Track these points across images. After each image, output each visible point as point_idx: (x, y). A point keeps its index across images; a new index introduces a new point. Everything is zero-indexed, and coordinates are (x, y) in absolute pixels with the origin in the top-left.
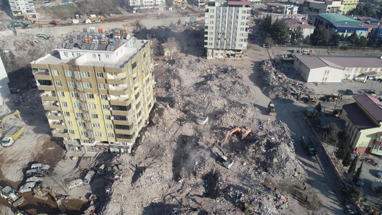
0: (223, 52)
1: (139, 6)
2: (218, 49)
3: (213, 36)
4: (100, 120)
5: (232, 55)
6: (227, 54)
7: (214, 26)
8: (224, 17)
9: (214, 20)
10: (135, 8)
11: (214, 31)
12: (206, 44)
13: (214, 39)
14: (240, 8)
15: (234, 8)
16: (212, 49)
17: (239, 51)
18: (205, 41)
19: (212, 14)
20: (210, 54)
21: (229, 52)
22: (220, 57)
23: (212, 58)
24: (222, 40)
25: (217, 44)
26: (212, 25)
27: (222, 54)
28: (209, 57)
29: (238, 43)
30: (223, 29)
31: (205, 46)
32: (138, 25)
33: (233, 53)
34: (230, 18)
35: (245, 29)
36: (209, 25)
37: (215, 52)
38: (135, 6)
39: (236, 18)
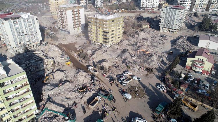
0: (167, 29)
1: (145, 7)
2: (165, 28)
3: (163, 22)
4: (100, 36)
5: (171, 31)
6: (169, 31)
7: (164, 17)
8: (169, 13)
9: (165, 14)
10: (143, 8)
11: (164, 19)
12: (160, 25)
13: (163, 23)
14: (177, 10)
15: (174, 10)
16: (162, 27)
17: (175, 30)
18: (160, 23)
19: (164, 12)
20: (161, 29)
21: (170, 30)
22: (165, 31)
23: (162, 31)
24: (167, 24)
25: (165, 25)
26: (163, 17)
27: (167, 30)
28: (161, 31)
29: (174, 26)
30: (168, 19)
31: (159, 26)
32: (140, 15)
33: (172, 30)
34: (172, 14)
35: (178, 20)
36: (162, 16)
37: (164, 29)
38: (142, 7)
39: (175, 14)
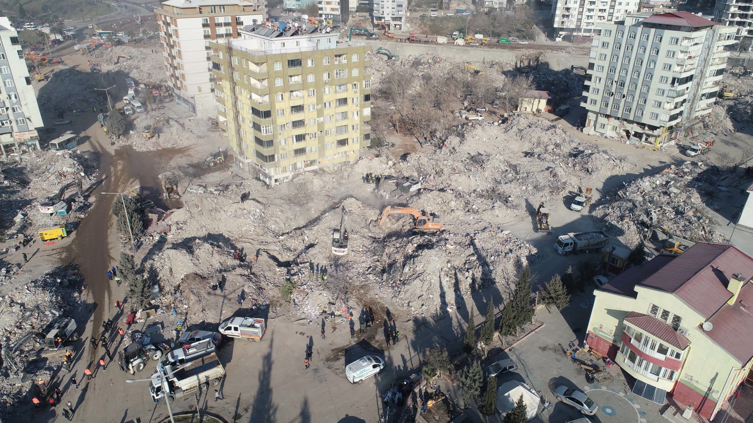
0: (617, 123)
2: (608, 116)
3: (601, 86)
6: (628, 132)
7: (606, 64)
8: (630, 47)
9: (608, 52)
11: (604, 75)
13: (601, 92)
14: (666, 32)
16: (597, 113)
17: (653, 128)
18: (585, 94)
19: (606, 39)
20: (592, 123)
21: (629, 127)
22: (609, 132)
23: (592, 132)
24: (617, 97)
25: (607, 105)
26: (601, 63)
27: (615, 128)
28: (589, 130)
29: (649, 109)
30: (623, 74)
31: (582, 104)
32: (537, 59)
33: (639, 130)
34: (641, 51)
35: (670, 81)
36: (597, 63)
37: (602, 120)
39: (654, 53)
